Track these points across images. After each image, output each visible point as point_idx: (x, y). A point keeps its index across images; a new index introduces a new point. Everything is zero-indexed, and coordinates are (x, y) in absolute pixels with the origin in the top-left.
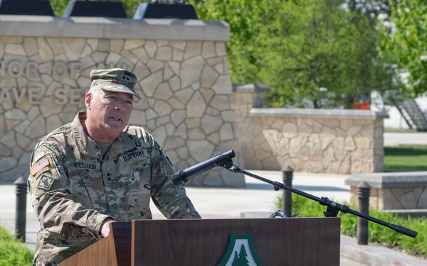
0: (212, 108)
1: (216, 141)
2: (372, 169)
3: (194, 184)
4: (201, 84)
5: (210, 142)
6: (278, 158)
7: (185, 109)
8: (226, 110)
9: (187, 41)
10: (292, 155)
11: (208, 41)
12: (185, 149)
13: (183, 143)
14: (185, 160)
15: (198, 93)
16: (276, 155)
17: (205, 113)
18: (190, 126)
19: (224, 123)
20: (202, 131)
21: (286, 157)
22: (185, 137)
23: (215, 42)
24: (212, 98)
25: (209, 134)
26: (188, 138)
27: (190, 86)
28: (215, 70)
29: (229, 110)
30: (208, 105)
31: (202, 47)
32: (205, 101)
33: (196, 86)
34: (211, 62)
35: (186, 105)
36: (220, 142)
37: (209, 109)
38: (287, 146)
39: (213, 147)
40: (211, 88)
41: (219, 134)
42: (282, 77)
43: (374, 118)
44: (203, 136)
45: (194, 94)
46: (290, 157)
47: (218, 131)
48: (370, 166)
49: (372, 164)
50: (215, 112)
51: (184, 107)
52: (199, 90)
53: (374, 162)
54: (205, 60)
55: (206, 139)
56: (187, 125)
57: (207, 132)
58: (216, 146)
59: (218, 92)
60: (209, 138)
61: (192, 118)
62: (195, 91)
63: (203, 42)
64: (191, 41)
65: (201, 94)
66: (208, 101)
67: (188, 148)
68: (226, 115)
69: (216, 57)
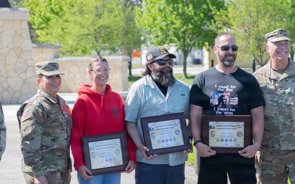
0: (21, 58)
1: (24, 78)
2: (122, 90)
3: (12, 102)
4: (14, 45)
5: (21, 78)
6: (69, 85)
7: (5, 60)
8: (30, 59)
9: (4, 20)
10: (77, 84)
11: (17, 20)
12: (6, 83)
13: (5, 79)
14: (7, 89)
15: (12, 51)
16: (68, 84)
17: (17, 62)
18: (8, 70)
19: (28, 67)
20: (16, 72)
21: (74, 85)
22: (6, 76)
23: (21, 21)
24: (21, 52)
25: (20, 74)
26: (8, 77)
27: (7, 46)
28: (22, 37)
29: (31, 59)
30: (19, 57)
31: (13, 23)
32: (17, 55)
33: (11, 46)
34: (19, 32)
35: (6, 57)
36: (27, 78)
37: (19, 59)
38: (74, 79)
39: (23, 81)
40: (19, 47)
41: (26, 73)
42: (79, 39)
43: (121, 61)
44: (17, 75)
45: (10, 51)
46: (76, 85)
47: (25, 72)
48: (120, 88)
49: (121, 87)
50: (23, 61)
51: (4, 59)
52: (13, 48)
53: (123, 85)
54: (16, 31)
55: (18, 77)
56: (7, 69)
57: (19, 73)
58: (24, 80)
59: (24, 49)
60: (20, 76)
61: (9, 65)
62: (11, 49)
63: (14, 20)
64: (7, 20)
65: (14, 50)
66: (18, 54)
67: (8, 82)
68: (29, 62)
69: (22, 29)
